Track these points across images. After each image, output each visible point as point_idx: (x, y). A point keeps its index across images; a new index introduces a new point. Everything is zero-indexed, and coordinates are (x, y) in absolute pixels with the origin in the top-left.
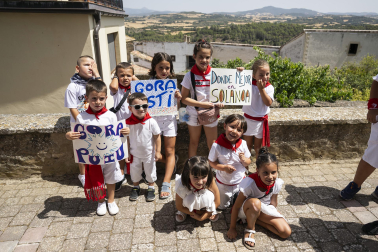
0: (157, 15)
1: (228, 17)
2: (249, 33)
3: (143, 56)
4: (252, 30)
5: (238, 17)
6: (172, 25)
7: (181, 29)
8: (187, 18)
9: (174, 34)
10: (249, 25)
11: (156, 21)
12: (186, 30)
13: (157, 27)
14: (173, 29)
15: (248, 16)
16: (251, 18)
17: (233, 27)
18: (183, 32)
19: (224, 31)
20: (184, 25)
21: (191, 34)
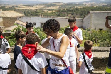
0: (43, 4)
1: (75, 4)
2: (84, 11)
3: (21, 23)
4: (86, 10)
5: (80, 4)
6: (49, 8)
7: (53, 10)
8: (56, 5)
9: (49, 12)
10: (84, 8)
11: (42, 6)
12: (56, 10)
13: (42, 9)
14: (49, 10)
15: (84, 4)
16: (86, 5)
17: (76, 9)
18: (54, 11)
19: (72, 11)
20: (55, 8)
21: (57, 12)
